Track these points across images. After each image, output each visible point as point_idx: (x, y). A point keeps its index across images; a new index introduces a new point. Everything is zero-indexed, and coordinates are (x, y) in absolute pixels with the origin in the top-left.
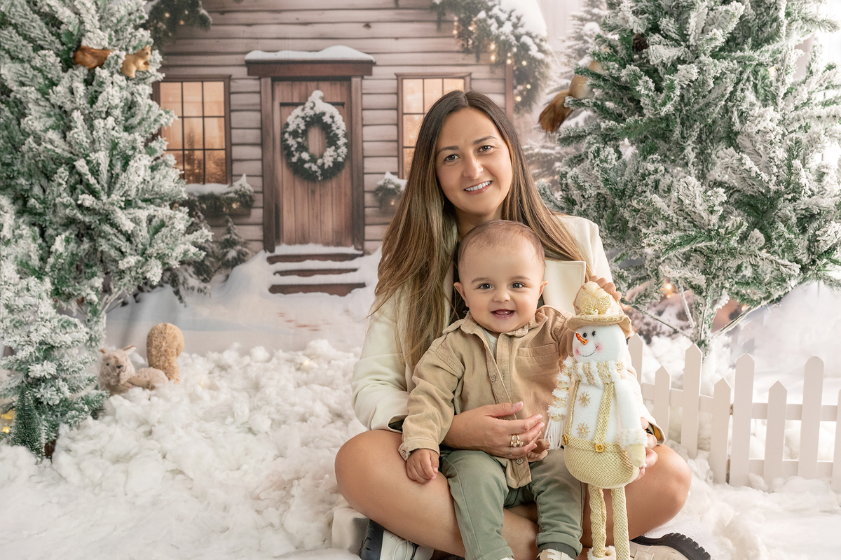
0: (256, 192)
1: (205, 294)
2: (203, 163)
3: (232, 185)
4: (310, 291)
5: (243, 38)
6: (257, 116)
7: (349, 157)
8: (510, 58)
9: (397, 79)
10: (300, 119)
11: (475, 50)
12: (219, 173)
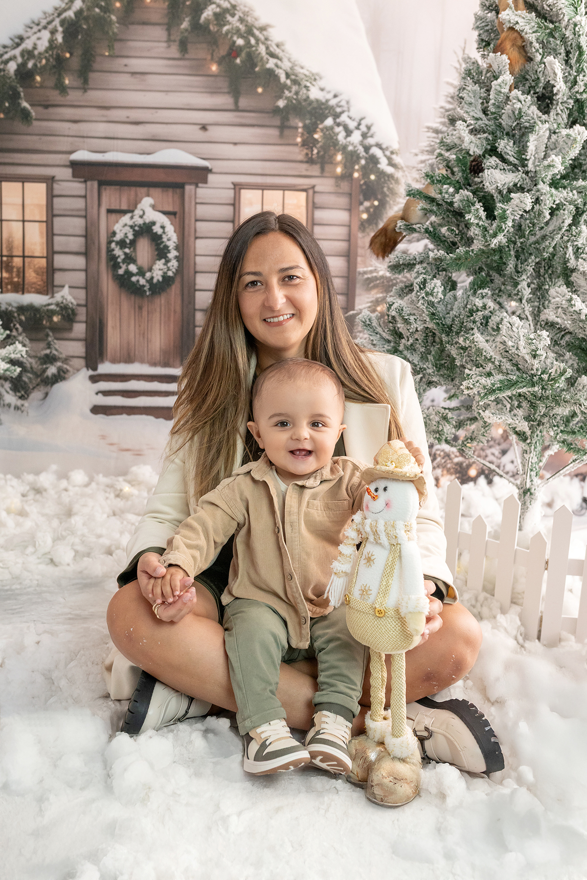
0: (78, 305)
1: (22, 412)
2: (22, 272)
3: (53, 297)
4: (134, 414)
5: (68, 136)
6: (81, 222)
7: (180, 271)
8: (357, 171)
9: (234, 189)
10: (127, 229)
11: (319, 160)
12: (39, 283)
